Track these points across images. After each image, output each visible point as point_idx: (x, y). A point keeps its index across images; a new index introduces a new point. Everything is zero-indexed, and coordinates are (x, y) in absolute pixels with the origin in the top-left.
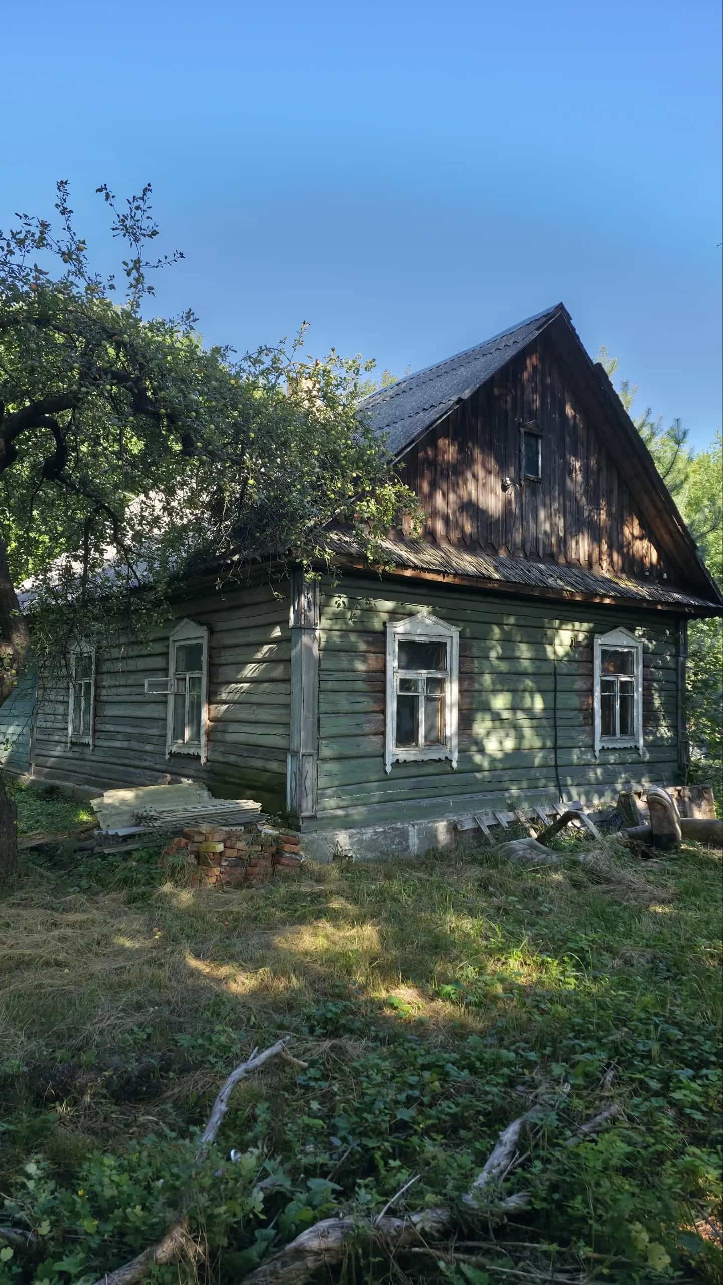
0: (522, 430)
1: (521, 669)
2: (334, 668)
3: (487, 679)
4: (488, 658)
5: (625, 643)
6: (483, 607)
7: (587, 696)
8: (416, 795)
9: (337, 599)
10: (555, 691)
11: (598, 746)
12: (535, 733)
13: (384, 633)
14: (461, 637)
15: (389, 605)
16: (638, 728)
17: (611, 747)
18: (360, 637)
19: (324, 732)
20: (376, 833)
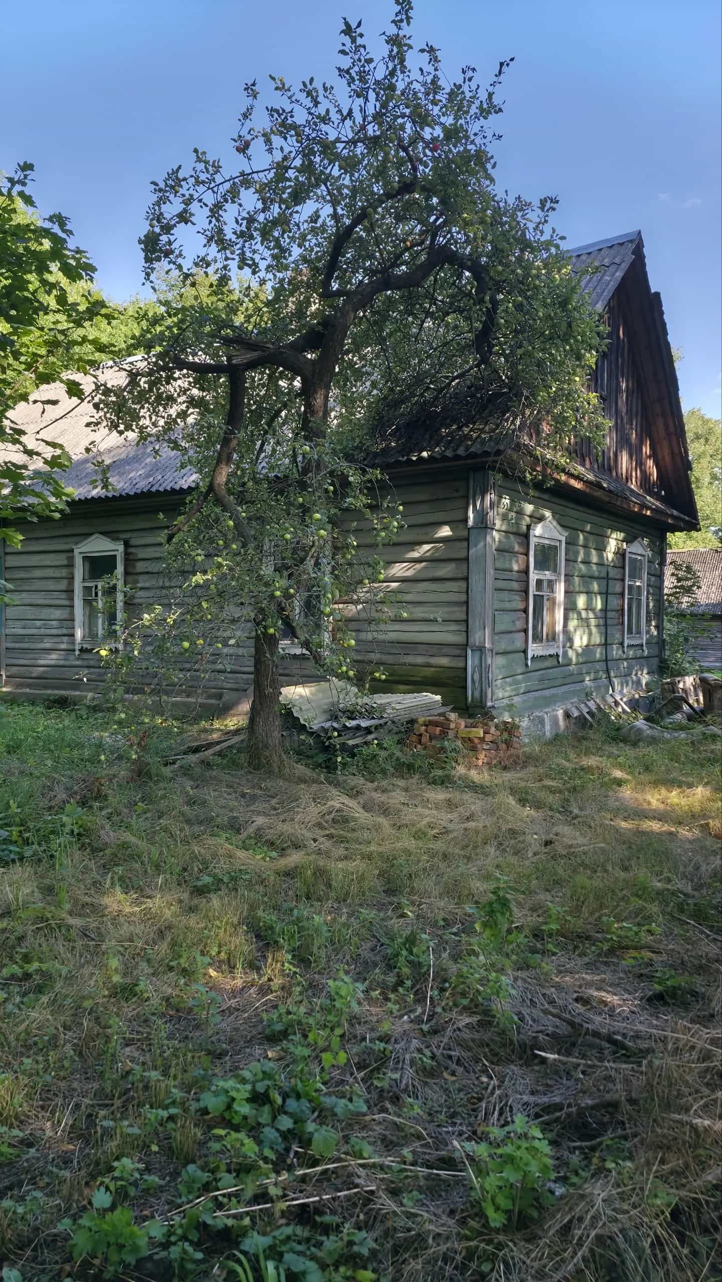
1: (592, 573)
2: (502, 568)
3: (576, 581)
4: (577, 562)
5: (639, 552)
6: (576, 515)
7: (621, 599)
8: (541, 687)
9: (504, 500)
10: (607, 593)
11: (625, 643)
12: (596, 630)
13: (526, 536)
14: (566, 541)
15: (531, 508)
16: (643, 626)
17: (631, 643)
19: (497, 628)
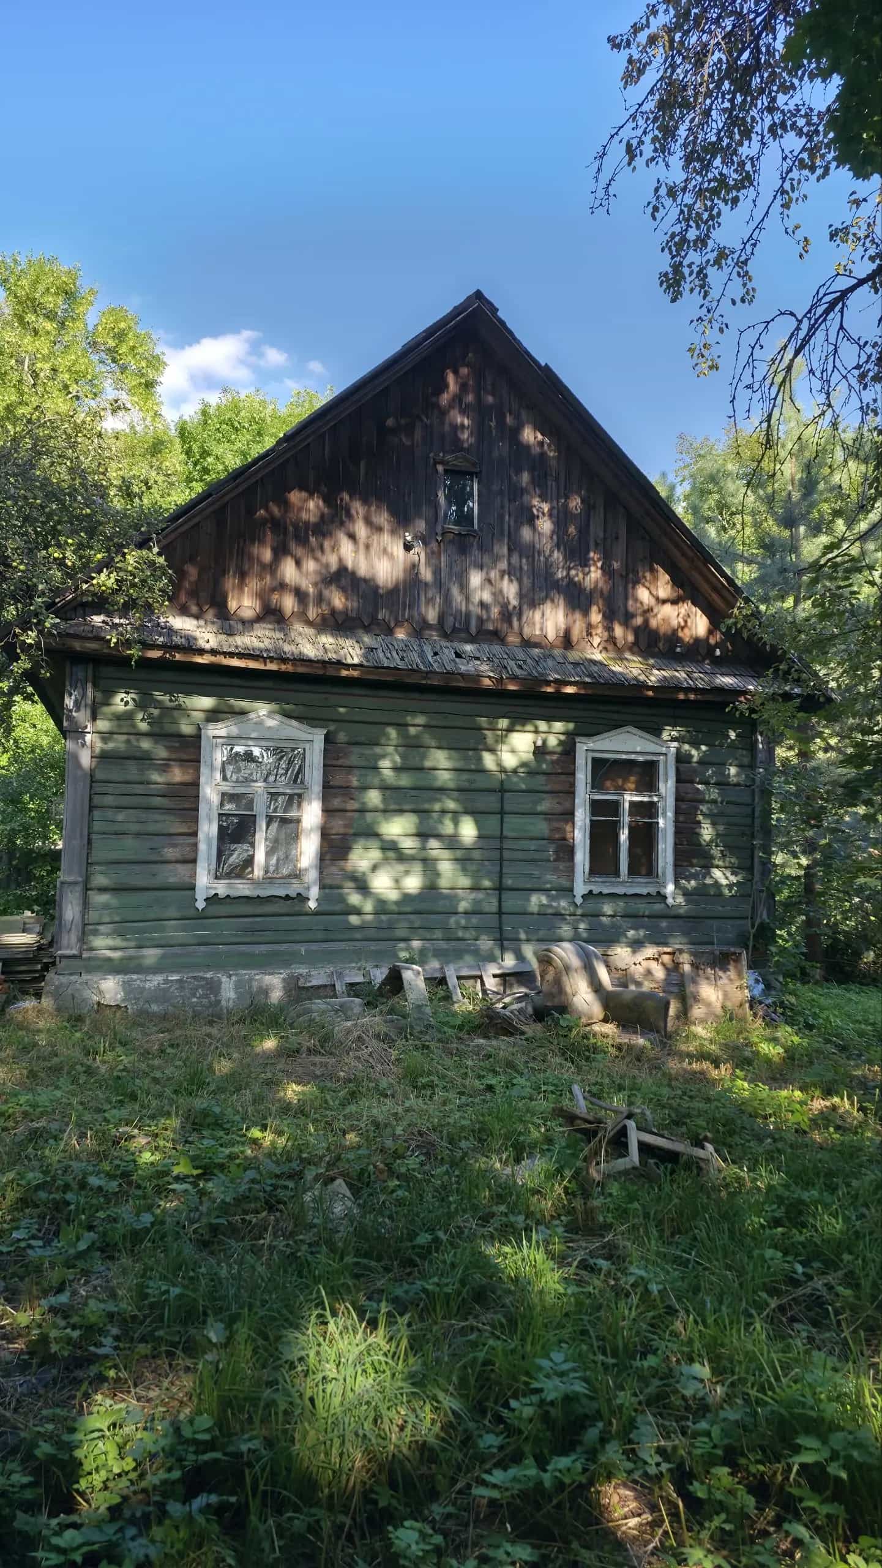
0: (440, 468)
1: (438, 784)
2: (121, 779)
3: (374, 797)
4: (376, 768)
5: (638, 749)
6: (366, 702)
7: (567, 822)
8: (247, 940)
9: (123, 695)
10: (501, 813)
11: (580, 888)
12: (458, 867)
13: (198, 737)
14: (328, 739)
15: (207, 702)
16: (664, 868)
17: (606, 891)
18: (156, 742)
19: (98, 855)
20: (166, 981)
